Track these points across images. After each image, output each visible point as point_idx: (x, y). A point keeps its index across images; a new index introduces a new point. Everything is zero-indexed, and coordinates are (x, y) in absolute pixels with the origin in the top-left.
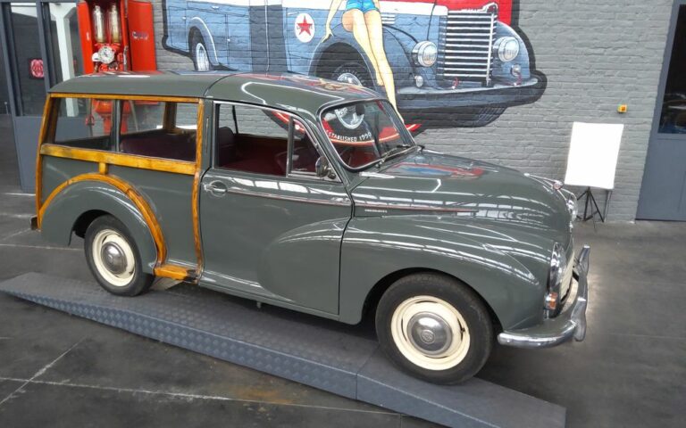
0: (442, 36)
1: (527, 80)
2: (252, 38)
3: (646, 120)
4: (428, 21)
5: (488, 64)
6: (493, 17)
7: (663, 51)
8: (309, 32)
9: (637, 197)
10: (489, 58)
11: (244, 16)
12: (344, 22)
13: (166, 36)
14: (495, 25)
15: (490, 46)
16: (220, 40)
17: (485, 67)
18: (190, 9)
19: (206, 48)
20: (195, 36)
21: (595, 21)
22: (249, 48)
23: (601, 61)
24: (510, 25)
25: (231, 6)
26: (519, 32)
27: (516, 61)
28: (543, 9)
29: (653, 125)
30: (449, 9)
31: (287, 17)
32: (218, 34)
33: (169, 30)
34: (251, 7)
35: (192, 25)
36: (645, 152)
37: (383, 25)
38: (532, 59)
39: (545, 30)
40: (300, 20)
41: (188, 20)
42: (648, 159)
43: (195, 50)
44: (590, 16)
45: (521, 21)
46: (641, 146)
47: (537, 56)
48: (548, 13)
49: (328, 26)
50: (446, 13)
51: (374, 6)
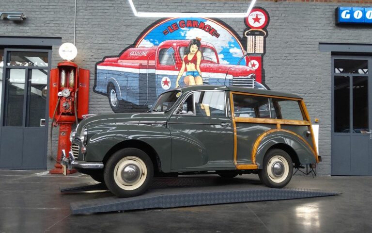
2: (140, 88)
3: (328, 125)
4: (224, 81)
6: (253, 80)
7: (330, 95)
8: (168, 85)
9: (330, 163)
11: (136, 77)
12: (185, 81)
13: (95, 86)
14: (254, 83)
16: (124, 88)
18: (109, 73)
19: (116, 92)
20: (111, 86)
21: (299, 82)
22: (138, 92)
24: (262, 83)
25: (130, 73)
26: (266, 86)
29: (331, 128)
30: (233, 76)
31: (157, 78)
32: (123, 85)
33: (97, 83)
34: (140, 74)
35: (109, 81)
36: (330, 141)
37: (203, 82)
40: (164, 79)
41: (108, 78)
42: (332, 144)
43: (110, 93)
44: (296, 80)
45: (266, 82)
46: (328, 138)
48: (277, 78)
49: (177, 83)
50: (232, 78)
51: (199, 74)
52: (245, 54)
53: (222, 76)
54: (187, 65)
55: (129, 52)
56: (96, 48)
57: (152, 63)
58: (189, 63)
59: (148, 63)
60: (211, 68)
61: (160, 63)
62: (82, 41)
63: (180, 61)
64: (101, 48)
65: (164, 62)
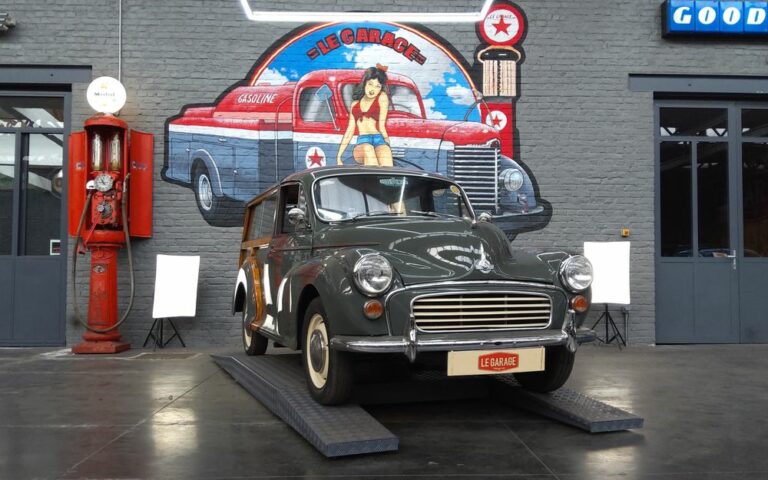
0: (451, 168)
1: (534, 208)
2: (261, 170)
3: (648, 243)
4: (436, 155)
5: (496, 193)
6: (496, 151)
7: (652, 180)
9: (653, 319)
10: (496, 188)
11: (253, 148)
12: (356, 155)
13: (166, 167)
14: (499, 158)
15: (496, 177)
16: (226, 172)
17: (493, 196)
18: (194, 141)
19: (211, 180)
20: (199, 167)
21: (589, 154)
22: (257, 179)
23: (599, 190)
24: (513, 159)
25: (239, 139)
26: (521, 164)
27: (522, 190)
28: (540, 144)
29: (655, 247)
30: (455, 144)
31: (298, 150)
32: (224, 165)
33: (170, 161)
34: (261, 141)
35: (195, 157)
36: (653, 274)
37: (394, 158)
38: (536, 189)
39: (545, 163)
40: (311, 152)
41: (193, 151)
42: (657, 280)
43: (198, 181)
44: (585, 150)
45: (523, 155)
46: (648, 268)
47: (540, 186)
48: (545, 148)
50: (452, 148)
51: (383, 141)
52: (479, 98)
53: (432, 144)
54: (359, 122)
55: (237, 96)
56: (165, 86)
57: (286, 117)
58: (364, 118)
59: (277, 117)
60: (410, 128)
61: (302, 119)
62: (136, 73)
63: (343, 112)
64: (176, 88)
65: (311, 116)
